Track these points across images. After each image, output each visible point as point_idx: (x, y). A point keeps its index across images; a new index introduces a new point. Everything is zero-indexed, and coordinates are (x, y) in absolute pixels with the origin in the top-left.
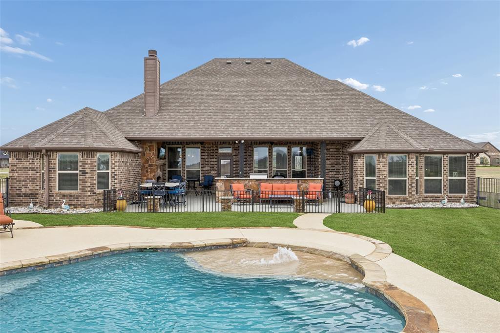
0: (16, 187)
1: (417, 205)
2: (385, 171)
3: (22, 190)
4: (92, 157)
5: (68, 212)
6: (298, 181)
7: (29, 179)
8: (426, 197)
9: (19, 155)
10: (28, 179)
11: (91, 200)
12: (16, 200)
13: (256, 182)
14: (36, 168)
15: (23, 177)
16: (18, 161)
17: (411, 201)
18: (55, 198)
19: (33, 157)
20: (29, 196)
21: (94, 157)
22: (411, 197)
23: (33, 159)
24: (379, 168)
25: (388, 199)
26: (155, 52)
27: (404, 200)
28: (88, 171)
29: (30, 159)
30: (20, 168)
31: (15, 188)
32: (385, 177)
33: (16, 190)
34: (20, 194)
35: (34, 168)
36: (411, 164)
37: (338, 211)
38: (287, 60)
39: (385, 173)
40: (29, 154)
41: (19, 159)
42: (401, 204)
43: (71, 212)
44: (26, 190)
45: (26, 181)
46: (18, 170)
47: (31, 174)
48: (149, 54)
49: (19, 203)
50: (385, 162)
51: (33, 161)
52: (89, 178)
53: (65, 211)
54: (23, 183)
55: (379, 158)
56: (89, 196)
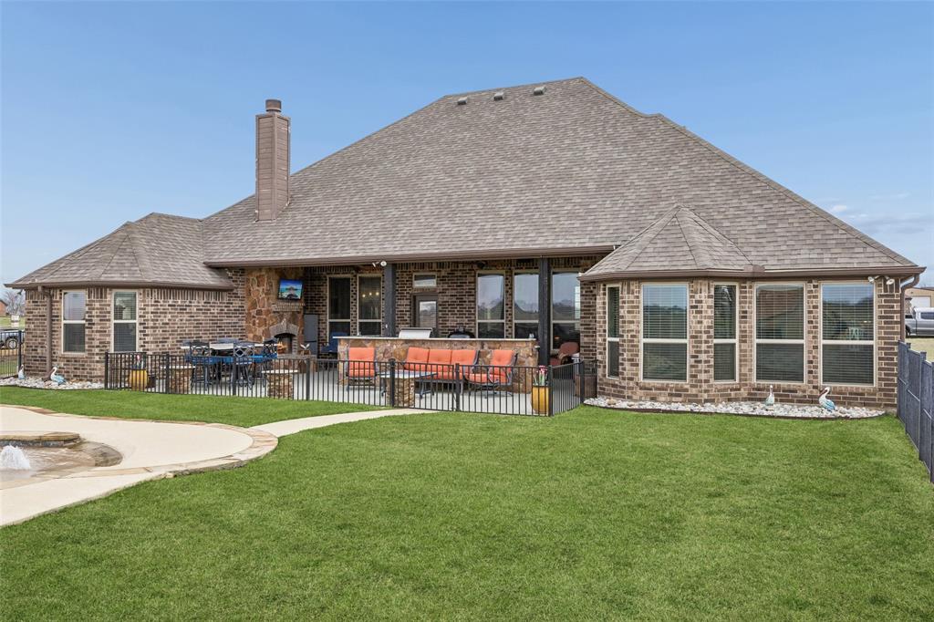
1: (709, 408)
2: (633, 322)
4: (101, 297)
5: (62, 387)
6: (482, 344)
8: (759, 389)
9: (35, 295)
11: (100, 369)
13: (405, 345)
16: (35, 305)
17: (696, 396)
21: (106, 298)
22: (696, 386)
25: (641, 389)
26: (278, 103)
27: (678, 393)
28: (95, 320)
32: (632, 336)
36: (696, 307)
37: (455, 407)
39: (633, 327)
41: (35, 302)
42: (670, 403)
43: (68, 386)
46: (35, 320)
48: (267, 106)
50: (633, 302)
52: (97, 331)
53: (54, 385)
56: (97, 362)
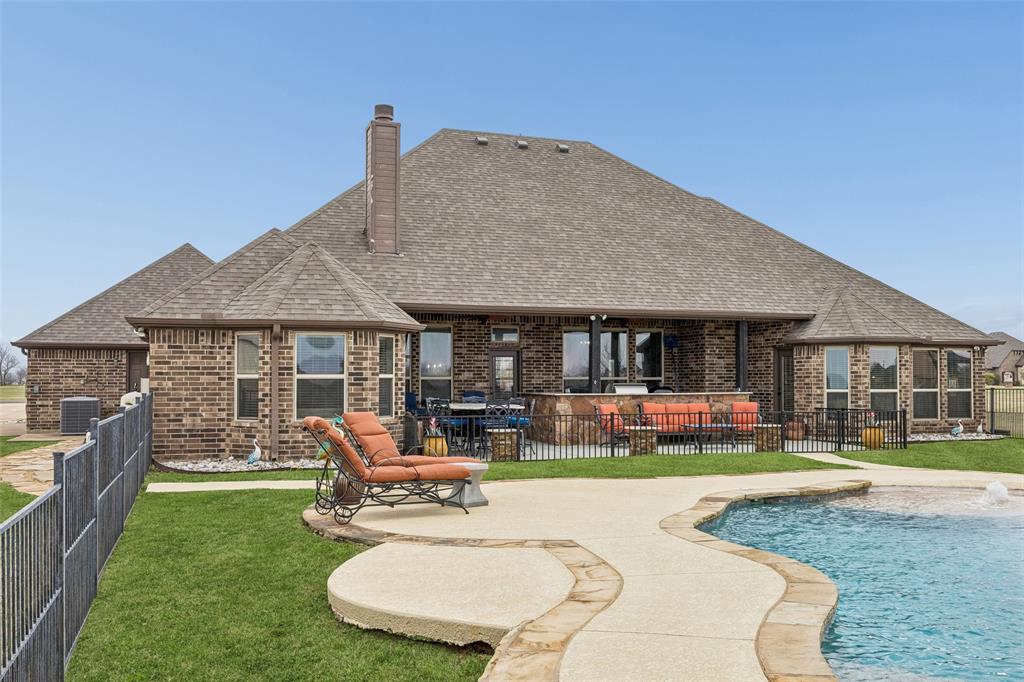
0: (169, 415)
2: (866, 377)
3: (184, 422)
7: (202, 394)
9: (175, 336)
10: (198, 395)
12: (168, 447)
13: (633, 400)
14: (220, 368)
15: (188, 389)
16: (174, 352)
18: (292, 437)
19: (213, 342)
20: (202, 436)
21: (376, 344)
23: (211, 347)
24: (856, 372)
26: (389, 109)
28: (368, 373)
29: (203, 347)
30: (179, 368)
31: (165, 415)
32: (864, 388)
33: (169, 421)
34: (180, 431)
35: (214, 368)
38: (595, 147)
39: (866, 380)
40: (202, 334)
41: (175, 347)
44: (194, 420)
45: (194, 399)
46: (174, 374)
47: (208, 384)
48: (376, 114)
49: (175, 452)
50: (866, 361)
51: (211, 353)
52: (370, 390)
54: (187, 405)
55: (856, 353)
